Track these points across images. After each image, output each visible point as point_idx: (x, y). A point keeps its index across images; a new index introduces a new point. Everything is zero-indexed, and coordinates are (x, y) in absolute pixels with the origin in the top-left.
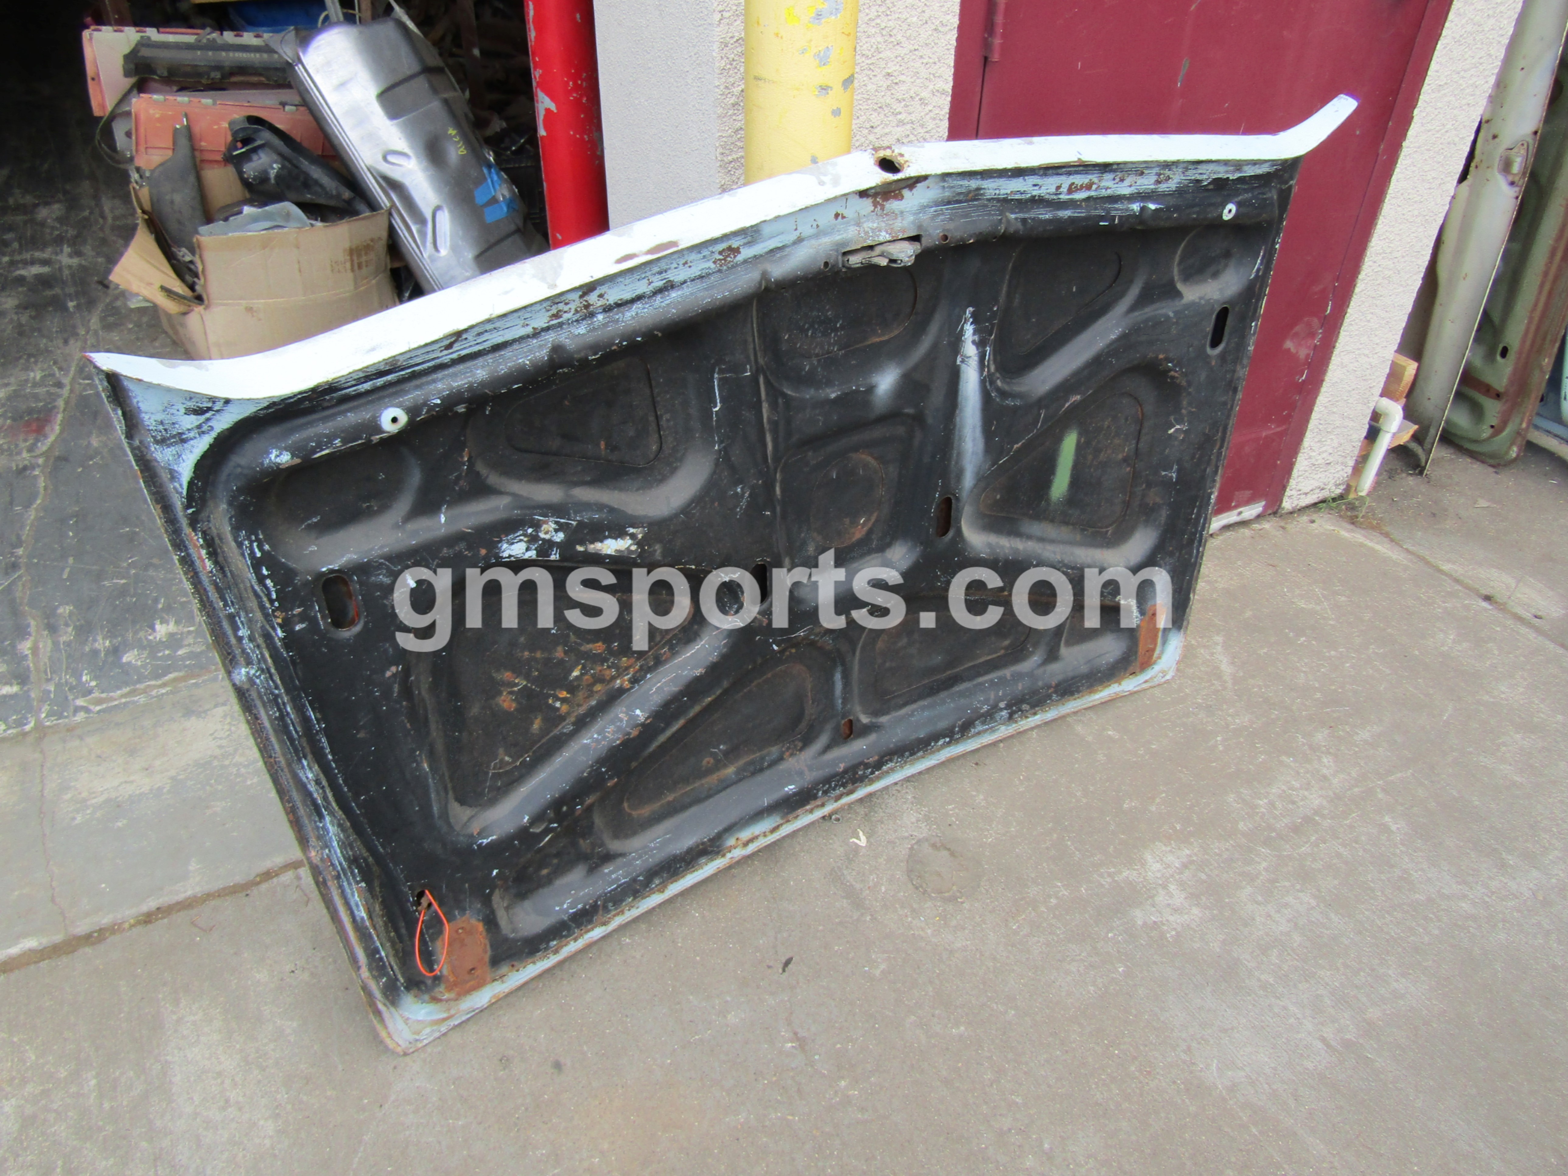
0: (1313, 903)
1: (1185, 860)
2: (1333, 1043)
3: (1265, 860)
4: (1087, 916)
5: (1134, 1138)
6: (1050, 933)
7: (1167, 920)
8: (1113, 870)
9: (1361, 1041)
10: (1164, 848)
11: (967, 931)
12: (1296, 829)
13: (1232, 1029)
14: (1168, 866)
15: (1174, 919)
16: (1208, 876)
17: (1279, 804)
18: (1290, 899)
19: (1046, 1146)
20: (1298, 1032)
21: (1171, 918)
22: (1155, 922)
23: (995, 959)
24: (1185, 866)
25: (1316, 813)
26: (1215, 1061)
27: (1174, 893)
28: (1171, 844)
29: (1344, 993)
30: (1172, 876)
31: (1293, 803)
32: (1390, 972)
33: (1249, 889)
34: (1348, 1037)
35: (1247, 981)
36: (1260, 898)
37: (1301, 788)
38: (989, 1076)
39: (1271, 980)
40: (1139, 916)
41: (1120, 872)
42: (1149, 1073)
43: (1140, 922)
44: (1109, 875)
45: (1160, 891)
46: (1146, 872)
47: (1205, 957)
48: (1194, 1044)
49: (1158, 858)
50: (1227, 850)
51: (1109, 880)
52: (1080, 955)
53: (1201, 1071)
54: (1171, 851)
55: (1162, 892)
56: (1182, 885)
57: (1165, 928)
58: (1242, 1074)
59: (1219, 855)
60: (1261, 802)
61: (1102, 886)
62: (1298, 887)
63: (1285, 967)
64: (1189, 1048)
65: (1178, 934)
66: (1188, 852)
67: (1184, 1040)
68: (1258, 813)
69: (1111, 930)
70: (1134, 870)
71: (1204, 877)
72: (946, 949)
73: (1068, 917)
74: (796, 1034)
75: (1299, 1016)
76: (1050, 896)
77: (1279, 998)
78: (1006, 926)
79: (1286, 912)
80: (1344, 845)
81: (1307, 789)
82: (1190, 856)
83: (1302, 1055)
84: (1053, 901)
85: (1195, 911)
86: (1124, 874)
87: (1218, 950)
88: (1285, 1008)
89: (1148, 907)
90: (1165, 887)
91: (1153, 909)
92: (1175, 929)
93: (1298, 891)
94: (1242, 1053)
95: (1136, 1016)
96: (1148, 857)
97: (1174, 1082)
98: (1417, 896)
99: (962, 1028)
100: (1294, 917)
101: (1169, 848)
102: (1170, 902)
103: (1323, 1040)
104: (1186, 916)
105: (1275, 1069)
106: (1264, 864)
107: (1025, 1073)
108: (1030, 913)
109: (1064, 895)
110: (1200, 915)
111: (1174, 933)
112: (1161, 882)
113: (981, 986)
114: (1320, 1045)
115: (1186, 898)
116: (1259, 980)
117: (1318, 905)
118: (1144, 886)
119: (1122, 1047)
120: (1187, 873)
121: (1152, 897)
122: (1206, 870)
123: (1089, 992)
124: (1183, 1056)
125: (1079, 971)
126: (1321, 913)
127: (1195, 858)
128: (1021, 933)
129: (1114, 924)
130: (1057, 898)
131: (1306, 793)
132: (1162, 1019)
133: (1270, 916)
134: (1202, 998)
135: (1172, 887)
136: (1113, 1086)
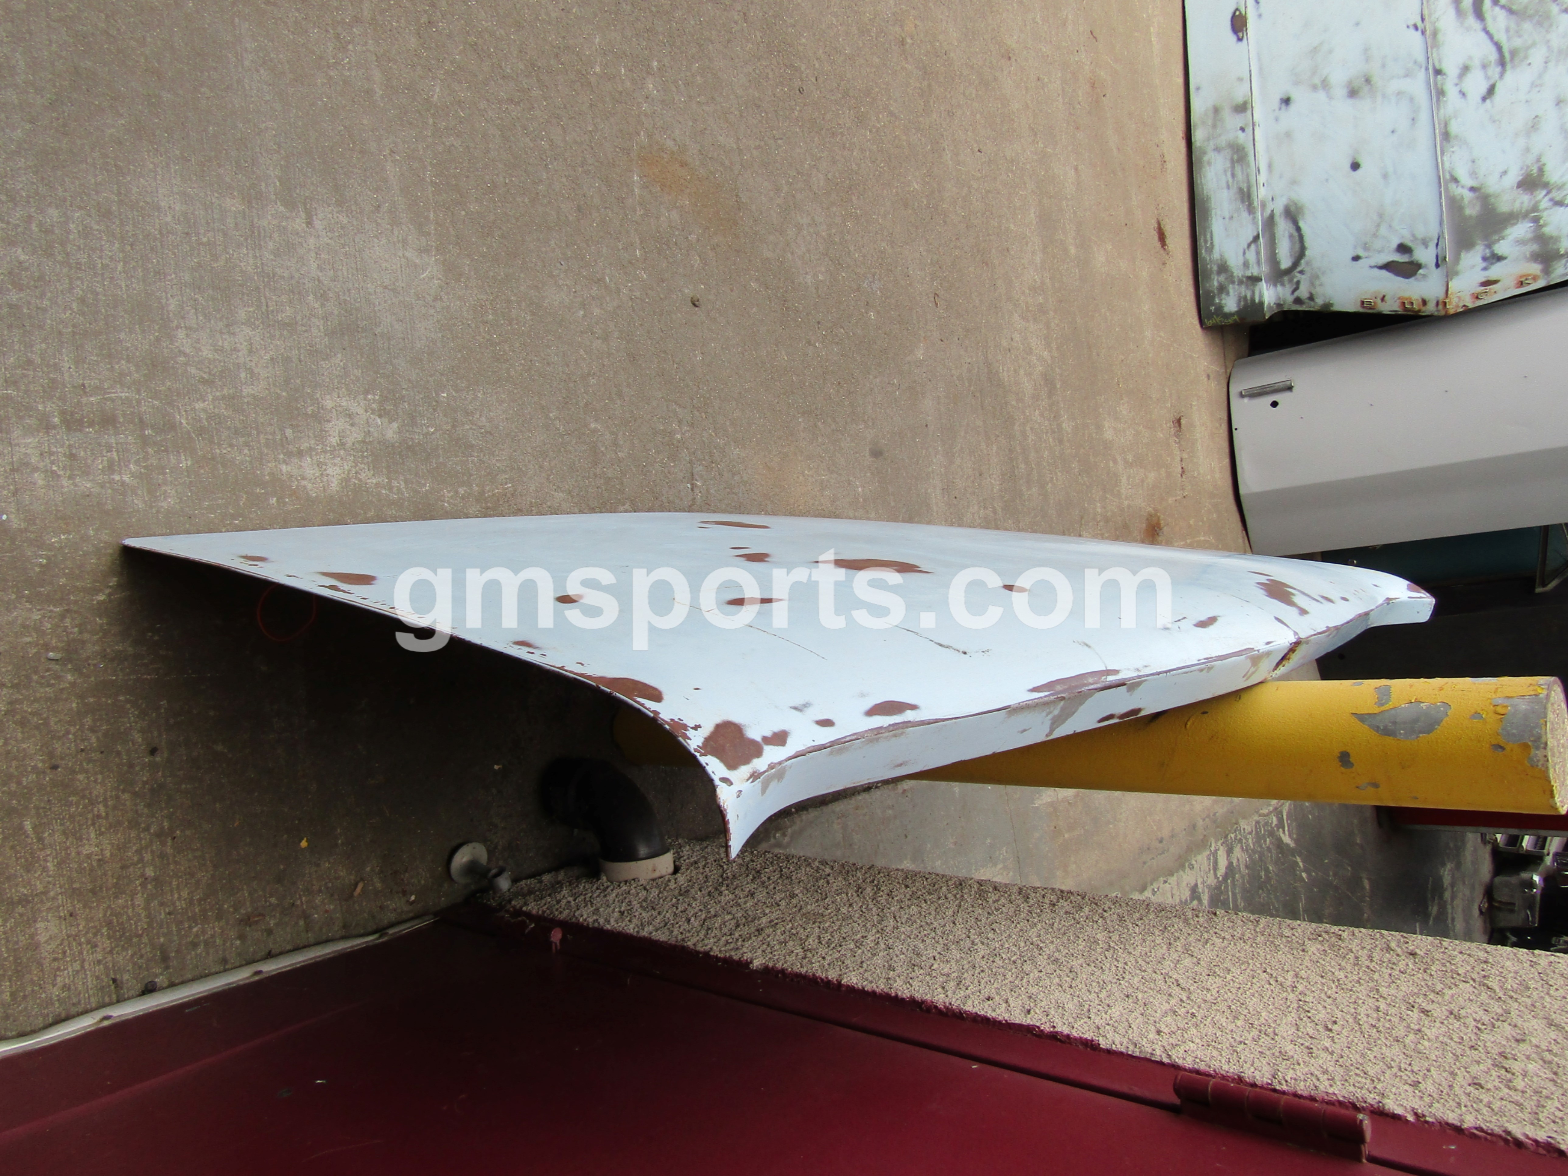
0: (181, 334)
1: (295, 460)
2: (303, 215)
3: (194, 409)
4: (441, 460)
5: (522, 275)
6: (484, 462)
7: (366, 411)
8: (384, 492)
9: (273, 197)
10: (310, 486)
11: (549, 504)
12: (108, 421)
13: (386, 287)
14: (320, 464)
15: (357, 408)
16: (282, 430)
17: (100, 464)
18: (207, 352)
19: (582, 313)
20: (328, 244)
21: (361, 411)
22: (380, 416)
23: (541, 467)
24: (300, 454)
25: (48, 427)
26: (422, 276)
27: (336, 434)
28: (297, 486)
29: (246, 240)
30: (325, 452)
31: (72, 457)
32: (169, 219)
33: (247, 390)
34: (282, 208)
35: (336, 312)
36: (243, 375)
37: (36, 469)
38: (593, 381)
39: (311, 297)
40: (392, 432)
41: (377, 485)
42: (481, 306)
43: (395, 425)
44: (391, 489)
45: (349, 445)
46: (349, 471)
47: (359, 357)
48: (429, 299)
49: (325, 479)
50: (231, 446)
51: (395, 483)
52: (471, 428)
53: (439, 279)
54: (304, 478)
55: (349, 441)
56: (321, 437)
57: (374, 406)
58: (408, 254)
59: (247, 444)
60: (126, 478)
61: (406, 481)
62: (182, 359)
63: (284, 298)
64: (435, 299)
65: (367, 392)
66: (284, 468)
67: (435, 307)
68: (145, 467)
69: (428, 433)
70: (360, 480)
71: (289, 432)
72: (572, 497)
73: (459, 468)
74: (692, 490)
75: (314, 255)
76: (463, 498)
77: (319, 280)
78: (515, 491)
79: (226, 343)
80: (57, 368)
81: (27, 464)
82: (285, 461)
83: (342, 228)
84: (462, 491)
85: (329, 403)
86: (374, 481)
87: (339, 356)
88: (320, 268)
89: (376, 434)
90: (342, 445)
91: (372, 430)
92: (365, 399)
93: (185, 355)
94: (394, 267)
95: (460, 351)
96: (335, 485)
97: (466, 286)
98: (23, 257)
99: (593, 426)
100: (221, 333)
101: (304, 483)
102: (349, 427)
103: (309, 223)
104: (344, 404)
105: (376, 237)
106: (199, 405)
107: (568, 366)
108: (489, 491)
109: (449, 492)
110: (328, 397)
111: (369, 397)
112: (342, 452)
113: (562, 449)
114: (317, 223)
115: (329, 421)
116: (323, 305)
117: (178, 327)
118: (363, 457)
119: (488, 337)
120: (304, 446)
121: (364, 442)
122: (279, 437)
123: (484, 393)
124: (445, 298)
125: (481, 416)
126: (183, 318)
127: (282, 456)
128: (507, 476)
129: (421, 437)
130: (457, 492)
131: (34, 460)
132: (440, 335)
133: (250, 351)
134: (392, 326)
135: (334, 440)
136: (514, 316)
